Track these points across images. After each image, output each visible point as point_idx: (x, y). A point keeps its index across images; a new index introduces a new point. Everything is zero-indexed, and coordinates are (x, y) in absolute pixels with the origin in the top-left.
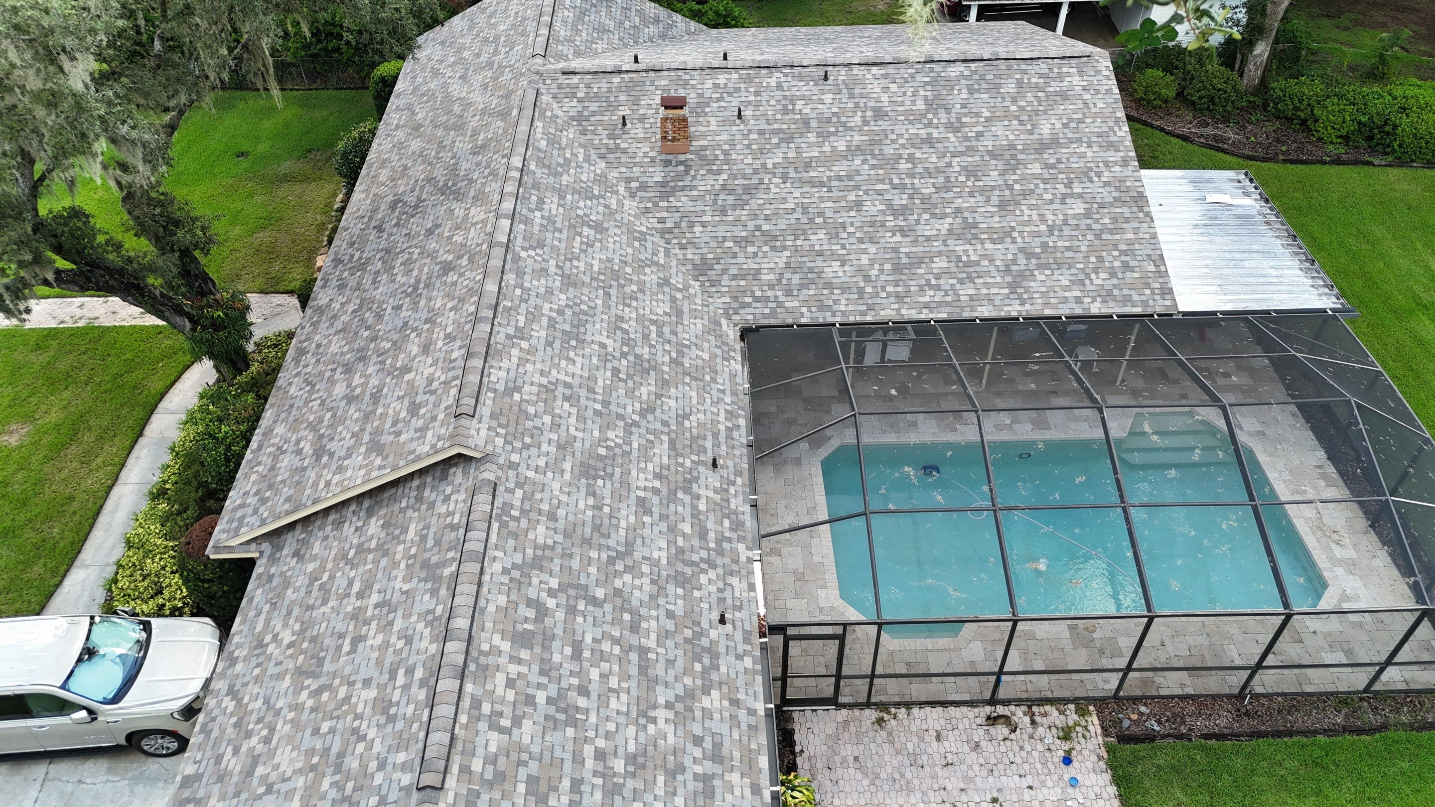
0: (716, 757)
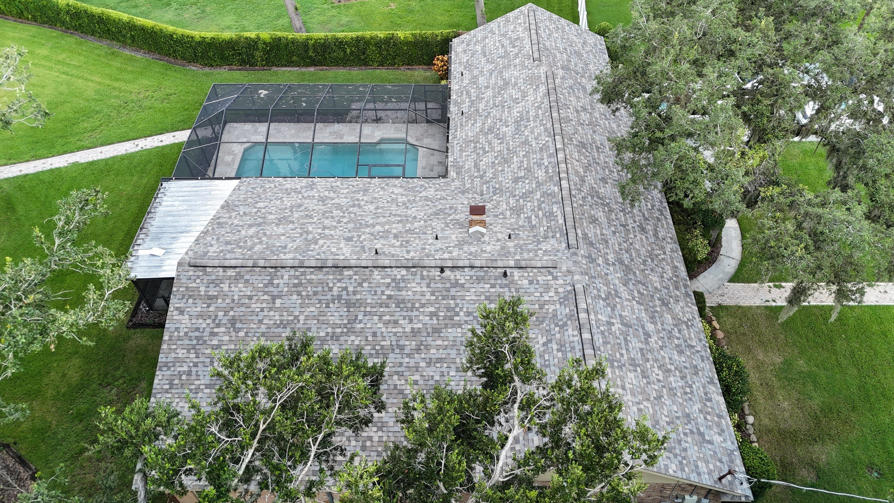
0: (465, 51)
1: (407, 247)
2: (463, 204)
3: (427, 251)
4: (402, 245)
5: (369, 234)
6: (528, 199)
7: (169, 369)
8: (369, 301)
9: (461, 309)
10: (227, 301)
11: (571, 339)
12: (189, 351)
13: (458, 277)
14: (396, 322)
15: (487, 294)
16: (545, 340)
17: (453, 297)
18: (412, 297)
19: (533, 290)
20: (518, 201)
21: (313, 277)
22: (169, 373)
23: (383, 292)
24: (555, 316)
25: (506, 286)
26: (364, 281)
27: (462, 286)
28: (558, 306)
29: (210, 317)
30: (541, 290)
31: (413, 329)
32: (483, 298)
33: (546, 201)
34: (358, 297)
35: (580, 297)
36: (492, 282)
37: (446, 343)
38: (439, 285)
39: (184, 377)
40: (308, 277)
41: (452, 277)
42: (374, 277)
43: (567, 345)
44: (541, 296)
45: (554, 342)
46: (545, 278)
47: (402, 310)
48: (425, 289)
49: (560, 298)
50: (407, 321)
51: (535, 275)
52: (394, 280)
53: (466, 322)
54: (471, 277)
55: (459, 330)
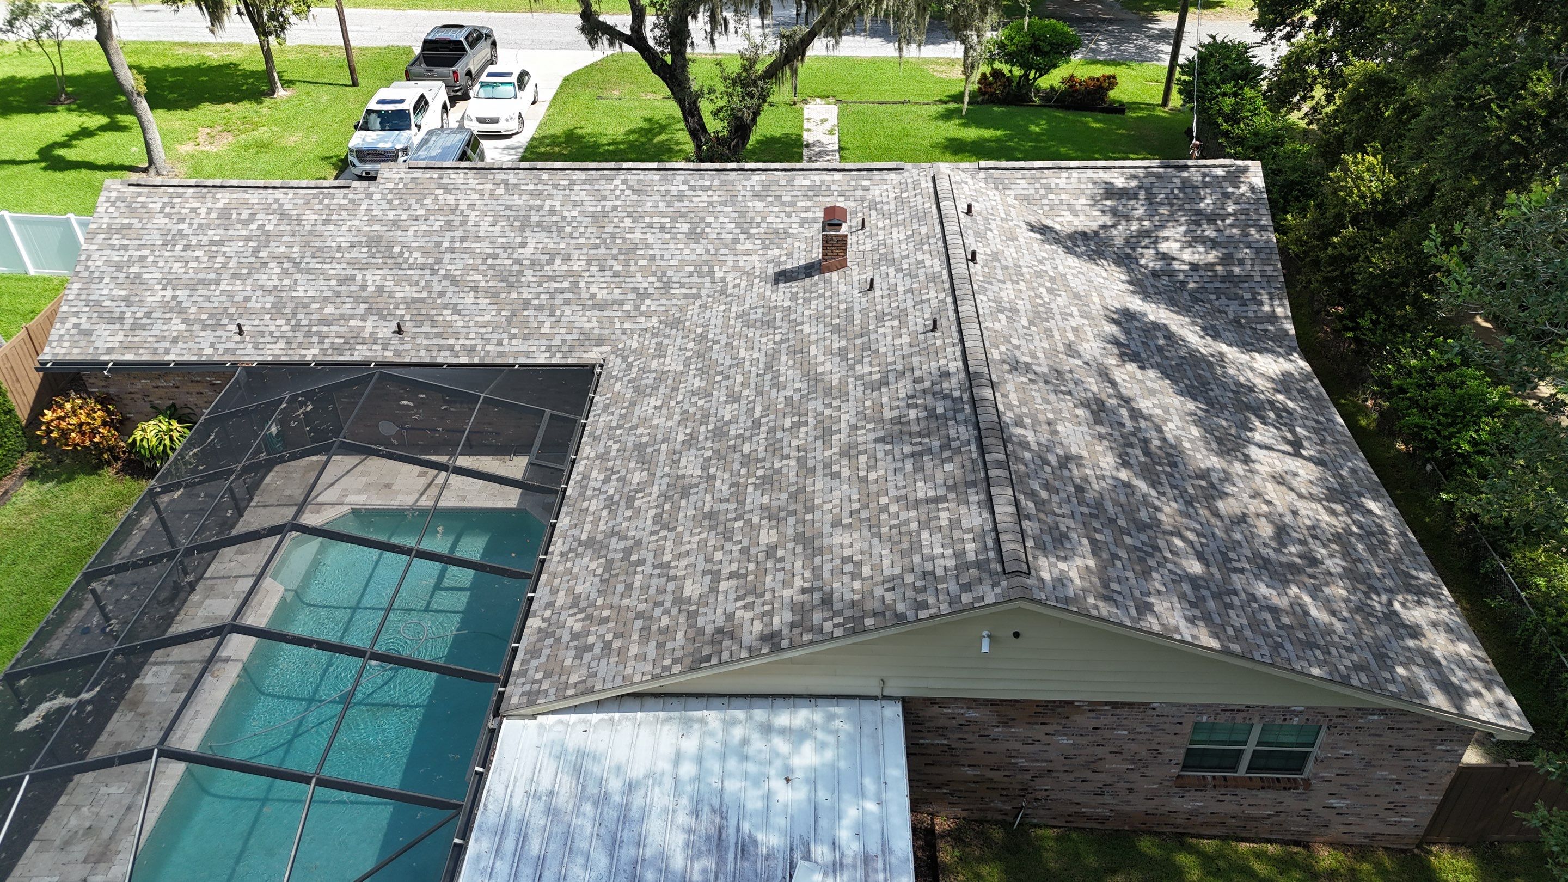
0: (135, 326)
9: (1035, 266)
14: (1075, 329)
15: (1004, 238)
17: (1017, 266)
18: (1027, 303)
23: (1025, 328)
31: (1081, 317)
32: (1010, 243)
47: (1052, 318)
48: (1009, 287)
50: (1070, 319)
53: (1055, 268)
55: (1069, 277)
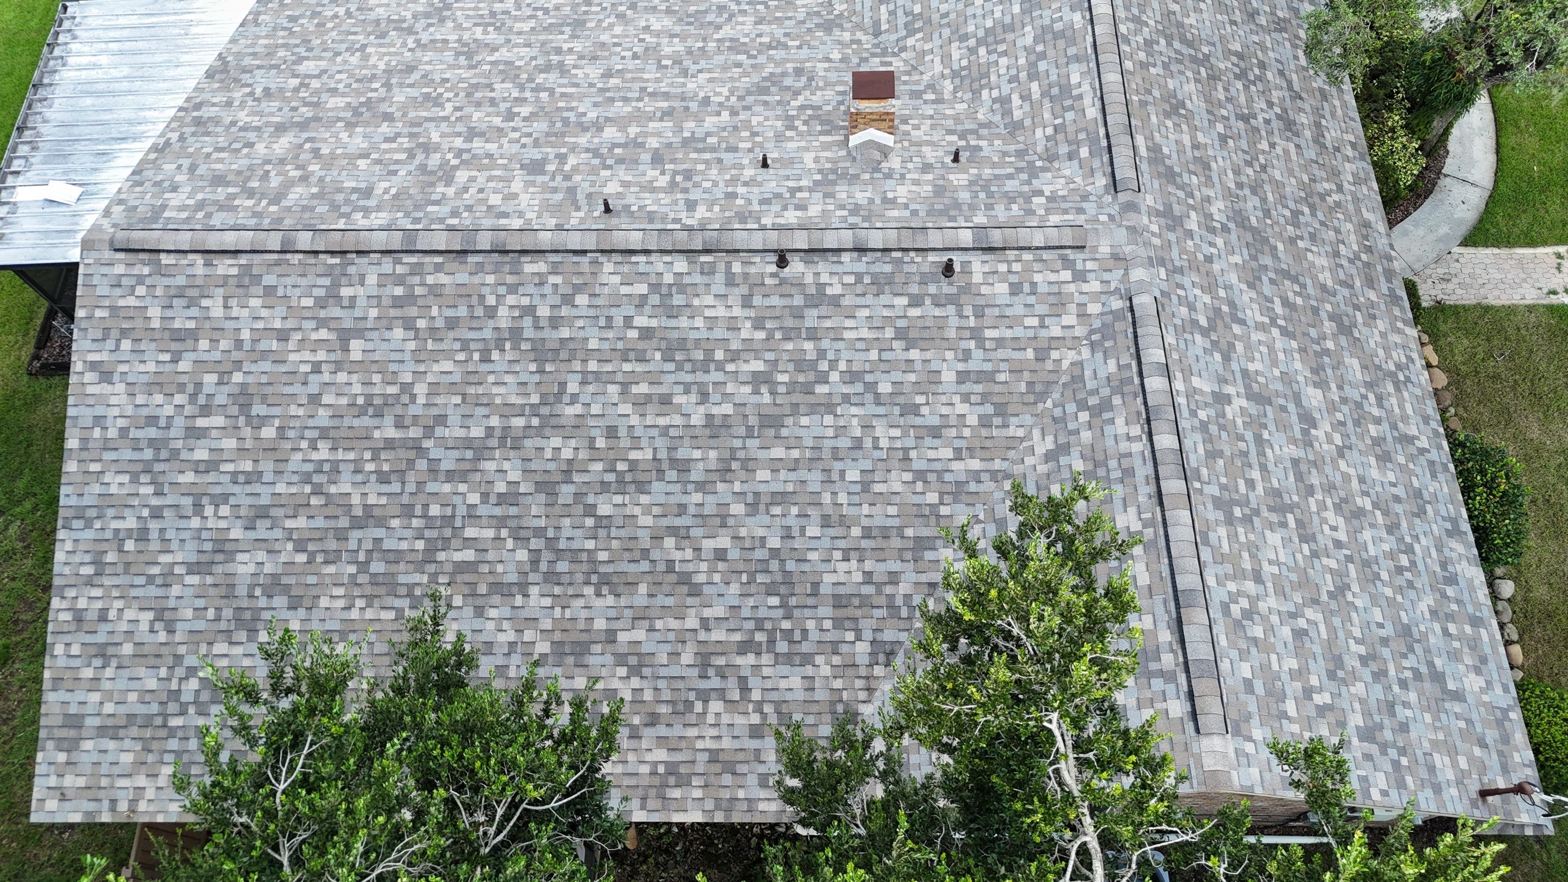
1: (686, 191)
2: (828, 60)
3: (739, 202)
4: (673, 184)
5: (587, 150)
6: (1002, 48)
7: (88, 525)
8: (593, 344)
9: (833, 364)
10: (224, 344)
11: (1124, 446)
12: (135, 480)
13: (824, 278)
14: (665, 400)
15: (901, 323)
16: (1049, 443)
17: (813, 335)
18: (704, 334)
19: (1019, 310)
20: (973, 51)
21: (443, 279)
22: (89, 534)
23: (628, 320)
24: (1077, 379)
25: (952, 300)
26: (578, 289)
27: (835, 301)
28: (1086, 353)
29: (181, 388)
30: (1041, 309)
31: (709, 417)
32: (889, 333)
33: (1051, 53)
34: (565, 333)
35: (1149, 331)
36: (914, 289)
37: (795, 454)
38: (775, 301)
39: (130, 545)
40: (430, 280)
41: (809, 279)
42: (604, 279)
43: (1113, 464)
44: (1042, 326)
45: (1075, 452)
46: (1053, 277)
47: (679, 368)
48: (737, 311)
49: (1092, 332)
50: (694, 398)
51: (1028, 270)
52: (655, 287)
53: (846, 398)
54: (859, 277)
55: (828, 419)
